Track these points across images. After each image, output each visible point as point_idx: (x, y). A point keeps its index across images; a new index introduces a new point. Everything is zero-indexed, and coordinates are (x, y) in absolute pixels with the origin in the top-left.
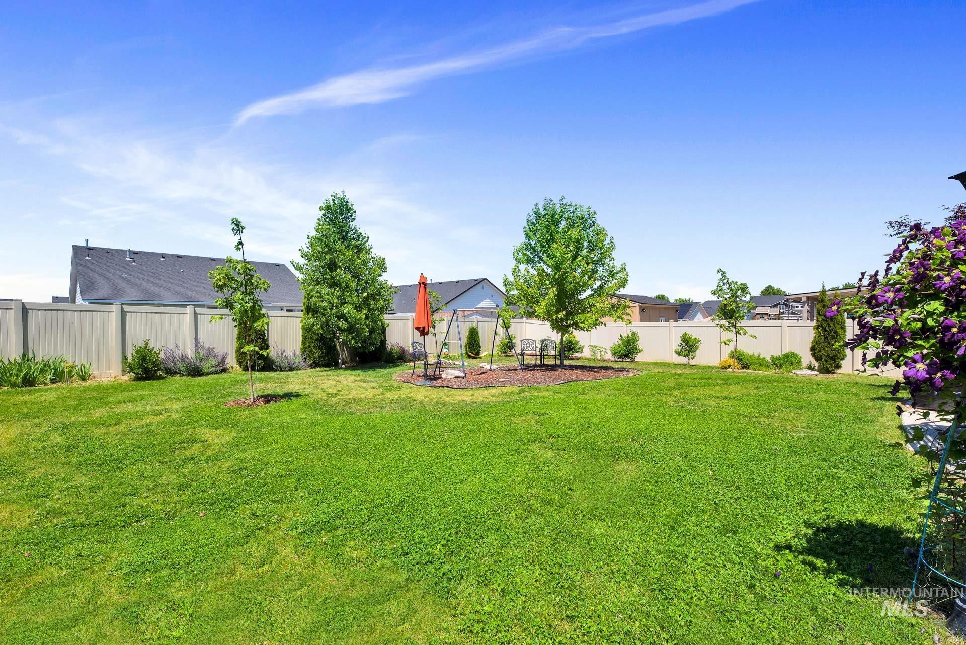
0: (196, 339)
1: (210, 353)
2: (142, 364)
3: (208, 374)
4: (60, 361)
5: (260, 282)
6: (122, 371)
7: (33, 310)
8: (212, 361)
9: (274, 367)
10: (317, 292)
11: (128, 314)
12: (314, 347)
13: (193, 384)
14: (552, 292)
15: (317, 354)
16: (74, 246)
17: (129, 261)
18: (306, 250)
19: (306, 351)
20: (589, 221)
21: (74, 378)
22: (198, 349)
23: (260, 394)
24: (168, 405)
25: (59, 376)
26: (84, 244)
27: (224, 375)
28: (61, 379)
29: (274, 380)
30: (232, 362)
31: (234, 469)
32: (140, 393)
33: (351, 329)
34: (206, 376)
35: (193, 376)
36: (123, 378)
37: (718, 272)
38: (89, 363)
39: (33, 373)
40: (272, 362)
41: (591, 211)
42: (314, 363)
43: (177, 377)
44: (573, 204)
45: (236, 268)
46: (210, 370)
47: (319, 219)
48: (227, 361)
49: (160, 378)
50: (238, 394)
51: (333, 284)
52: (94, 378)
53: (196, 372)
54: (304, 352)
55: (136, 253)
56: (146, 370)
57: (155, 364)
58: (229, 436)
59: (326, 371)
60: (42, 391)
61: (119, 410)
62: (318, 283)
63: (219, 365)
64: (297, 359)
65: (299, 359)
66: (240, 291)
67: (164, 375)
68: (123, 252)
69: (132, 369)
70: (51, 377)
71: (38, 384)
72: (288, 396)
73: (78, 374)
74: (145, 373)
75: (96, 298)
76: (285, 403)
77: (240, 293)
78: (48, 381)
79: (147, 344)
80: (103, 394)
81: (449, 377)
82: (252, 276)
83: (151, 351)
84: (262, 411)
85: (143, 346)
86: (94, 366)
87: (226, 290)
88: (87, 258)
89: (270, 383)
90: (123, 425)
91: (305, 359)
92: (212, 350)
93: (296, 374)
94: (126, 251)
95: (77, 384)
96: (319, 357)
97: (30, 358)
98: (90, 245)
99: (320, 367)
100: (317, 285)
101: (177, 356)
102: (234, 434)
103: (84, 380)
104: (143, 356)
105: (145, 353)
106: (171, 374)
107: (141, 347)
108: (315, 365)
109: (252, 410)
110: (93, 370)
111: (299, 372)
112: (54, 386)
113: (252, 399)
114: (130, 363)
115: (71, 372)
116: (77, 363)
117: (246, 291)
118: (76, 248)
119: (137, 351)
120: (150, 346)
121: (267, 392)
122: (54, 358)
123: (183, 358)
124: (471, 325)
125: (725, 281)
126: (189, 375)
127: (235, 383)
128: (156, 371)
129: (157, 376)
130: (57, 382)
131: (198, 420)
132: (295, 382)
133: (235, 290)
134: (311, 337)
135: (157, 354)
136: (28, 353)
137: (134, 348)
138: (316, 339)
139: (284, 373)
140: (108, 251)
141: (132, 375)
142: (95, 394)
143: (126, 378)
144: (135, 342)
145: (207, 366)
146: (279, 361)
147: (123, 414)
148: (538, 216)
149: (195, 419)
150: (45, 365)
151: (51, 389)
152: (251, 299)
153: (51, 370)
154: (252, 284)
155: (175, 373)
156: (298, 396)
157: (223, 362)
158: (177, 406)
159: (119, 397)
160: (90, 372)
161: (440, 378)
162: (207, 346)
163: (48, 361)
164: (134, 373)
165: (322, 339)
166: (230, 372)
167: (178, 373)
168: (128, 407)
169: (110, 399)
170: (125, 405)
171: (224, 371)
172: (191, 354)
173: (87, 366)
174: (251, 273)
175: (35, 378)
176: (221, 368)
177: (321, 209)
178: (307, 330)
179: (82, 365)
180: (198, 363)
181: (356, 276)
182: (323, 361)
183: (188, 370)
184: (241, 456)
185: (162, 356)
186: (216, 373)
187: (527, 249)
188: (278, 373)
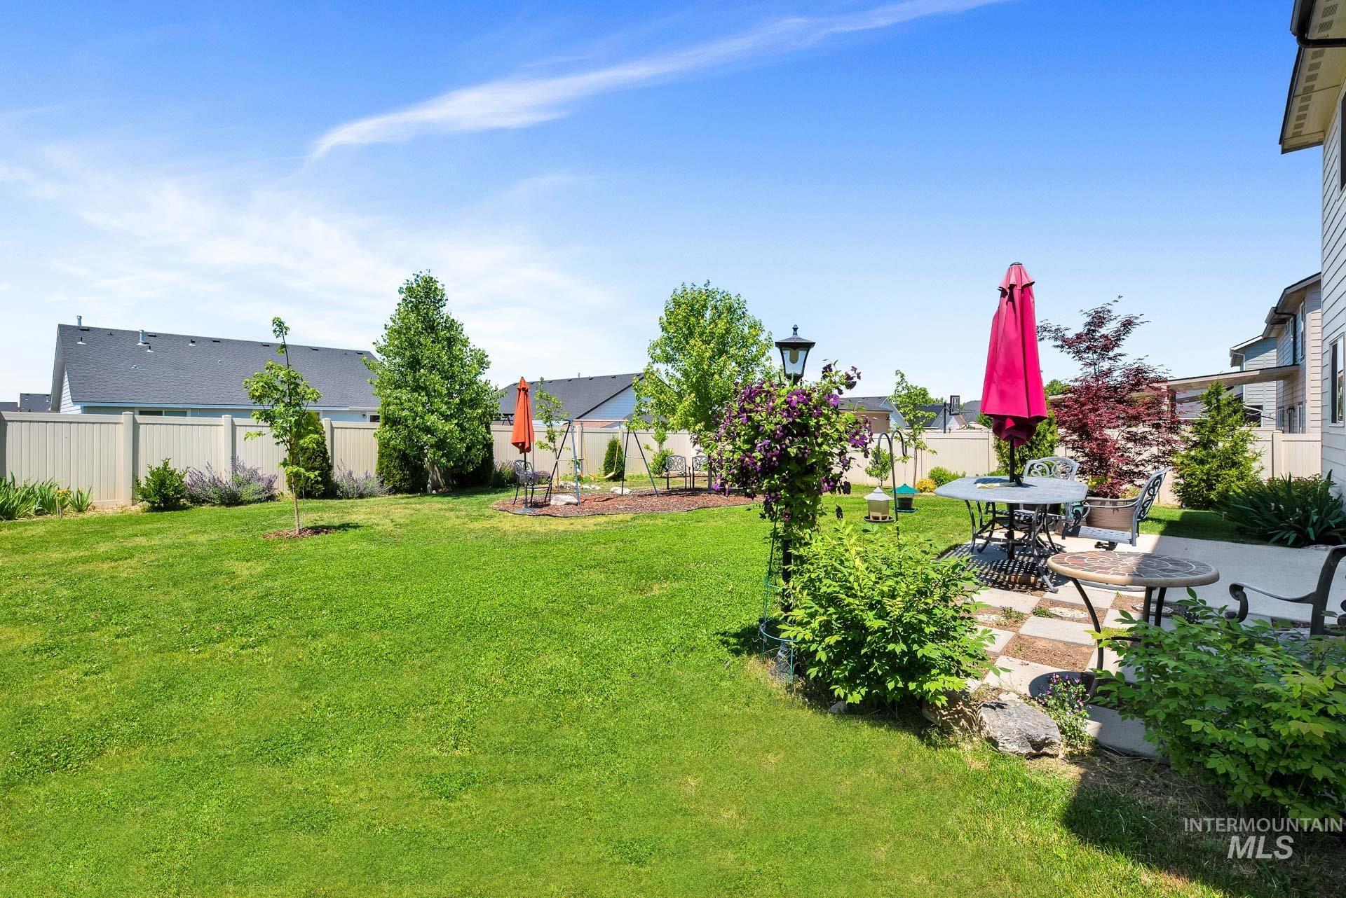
0: (234, 458)
1: (253, 476)
2: (160, 490)
3: (249, 502)
4: (48, 486)
5: (308, 391)
6: (133, 499)
7: (13, 421)
8: (257, 486)
9: (339, 493)
10: (396, 398)
11: (141, 426)
12: (394, 467)
13: (227, 514)
14: (690, 399)
15: (398, 477)
16: (60, 326)
17: (144, 347)
18: (382, 343)
19: (384, 472)
20: (739, 312)
21: (67, 509)
22: (235, 471)
23: (311, 525)
24: (192, 538)
25: (47, 506)
26: (75, 323)
27: (271, 504)
28: (49, 510)
29: (335, 509)
30: (281, 486)
31: (260, 595)
32: (156, 526)
33: (441, 445)
34: (246, 505)
35: (228, 505)
36: (133, 508)
37: (897, 374)
38: (87, 490)
39: (13, 501)
40: (337, 486)
41: (741, 299)
42: (393, 487)
43: (206, 507)
44: (721, 291)
45: (278, 376)
46: (251, 498)
47: (399, 304)
48: (275, 485)
49: (184, 508)
50: (282, 525)
51: (417, 388)
52: (94, 508)
53: (232, 500)
54: (380, 474)
55: (154, 336)
56: (165, 498)
57: (177, 491)
58: (259, 568)
59: (408, 498)
60: (25, 524)
61: (129, 544)
62: (398, 387)
63: (263, 491)
64: (371, 484)
65: (374, 483)
66: (283, 402)
67: (188, 504)
68: (134, 334)
69: (145, 496)
70: (36, 507)
71: (19, 517)
72: (344, 527)
73: (72, 503)
74: (163, 502)
75: (92, 399)
76: (337, 534)
77: (283, 404)
78: (32, 513)
79: (166, 464)
80: (107, 526)
81: (559, 503)
82: (297, 385)
83: (172, 474)
84: (307, 542)
85: (161, 466)
86: (95, 493)
87: (266, 401)
88: (80, 343)
89: (327, 511)
90: (136, 559)
91: (382, 482)
92: (255, 471)
93: (367, 501)
94: (137, 333)
95: (71, 515)
96: (400, 480)
97: (8, 483)
98: (85, 324)
99: (402, 493)
100: (395, 388)
101: (207, 480)
102: (268, 566)
103: (80, 510)
104: (161, 480)
105: (164, 476)
106: (198, 502)
107: (158, 469)
108: (395, 490)
109: (296, 542)
110: (94, 499)
111: (372, 499)
112: (40, 518)
113: (297, 531)
114: (144, 489)
115: (64, 500)
116: (71, 489)
117: (290, 403)
118: (63, 330)
119: (153, 474)
120: (171, 466)
121: (320, 523)
122: (40, 483)
123: (215, 483)
124: (611, 437)
125: (904, 385)
126: (222, 503)
127: (282, 513)
128: (178, 499)
129: (179, 506)
130: (45, 514)
131: (228, 553)
132: (359, 512)
133: (277, 401)
134: (390, 455)
135: (180, 477)
136: (5, 476)
137: (149, 470)
138: (397, 458)
139: (351, 501)
140: (111, 333)
141: (146, 504)
142: (98, 528)
143: (137, 508)
144: (150, 460)
145: (246, 493)
146: (345, 485)
147: (135, 548)
148: (678, 304)
149: (223, 552)
150: (28, 493)
151: (38, 522)
152: (296, 411)
153: (37, 498)
154: (298, 394)
155: (204, 501)
156: (356, 527)
157: (270, 486)
158: (203, 539)
159: (130, 530)
160: (89, 501)
161: (548, 505)
162: (248, 467)
163: (33, 487)
164: (149, 502)
165: (404, 457)
166: (278, 501)
167: (208, 502)
168: (142, 541)
169: (117, 533)
170: (137, 539)
171: (271, 498)
172: (226, 477)
173: (85, 495)
174: (298, 381)
175: (15, 509)
176: (267, 495)
177: (401, 292)
178: (384, 445)
179: (79, 491)
180: (234, 488)
181: (449, 376)
182: (405, 485)
183: (221, 498)
184: (270, 584)
185: (187, 479)
186: (260, 501)
187: (666, 345)
188: (343, 501)
